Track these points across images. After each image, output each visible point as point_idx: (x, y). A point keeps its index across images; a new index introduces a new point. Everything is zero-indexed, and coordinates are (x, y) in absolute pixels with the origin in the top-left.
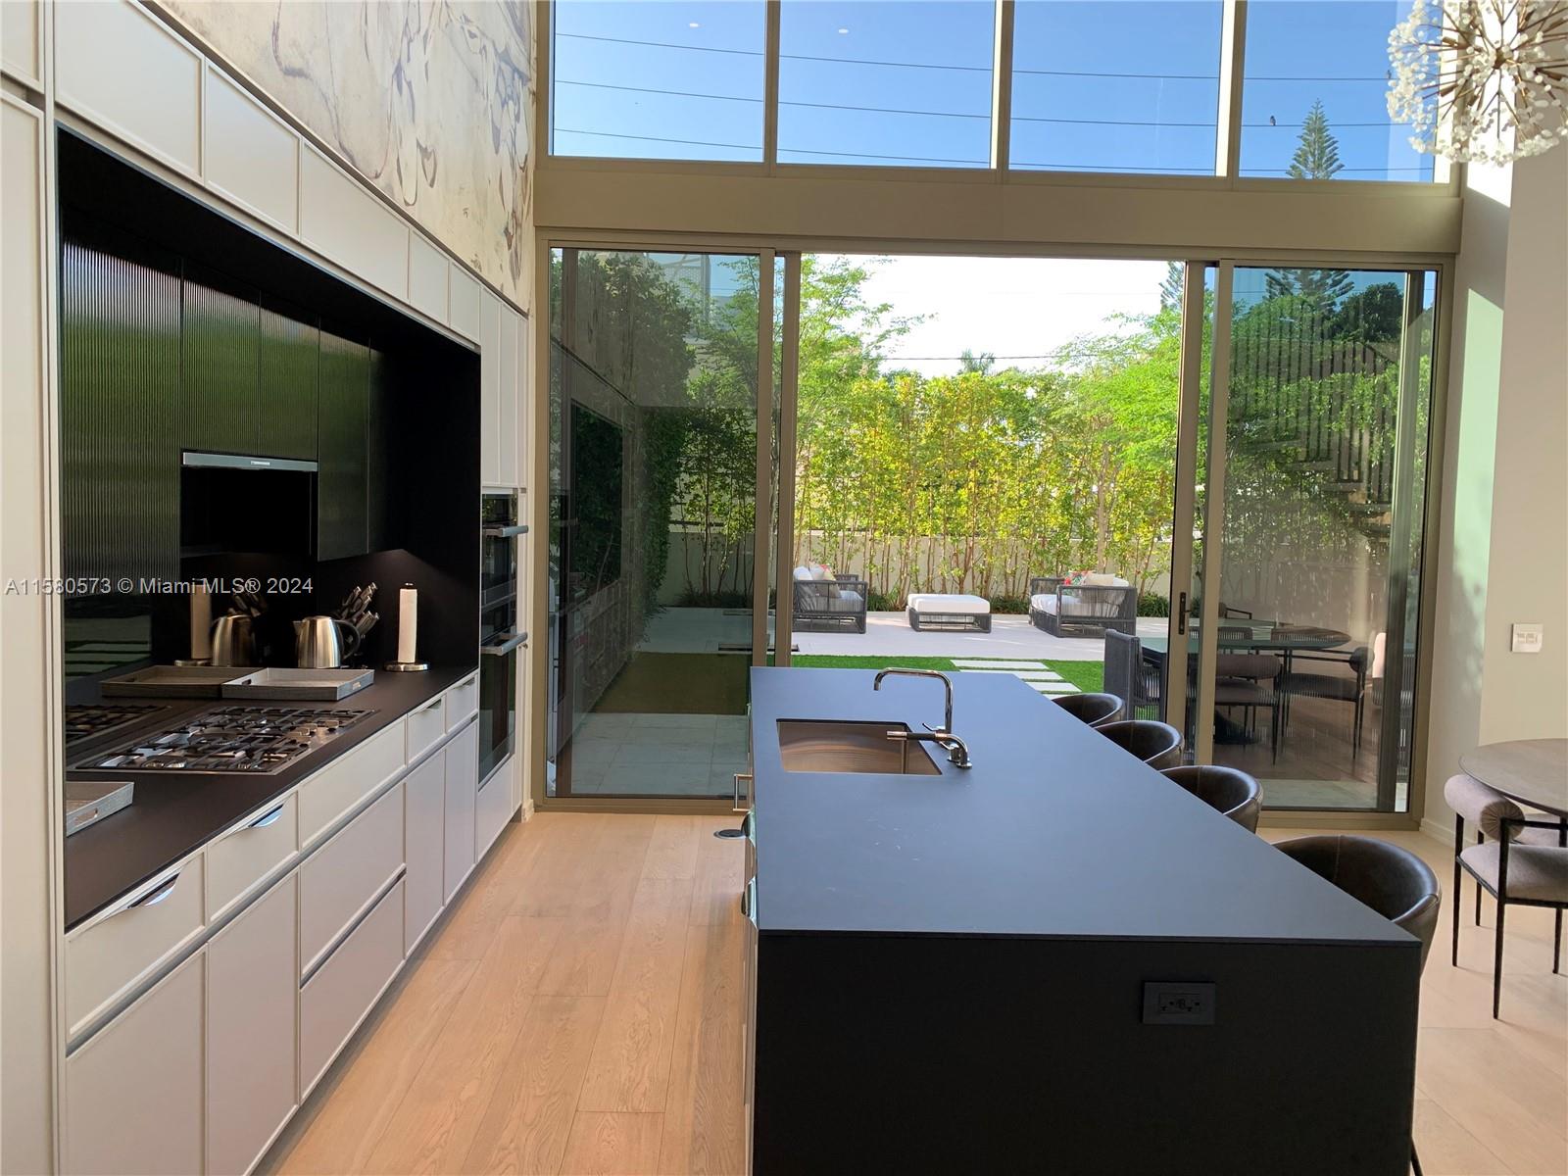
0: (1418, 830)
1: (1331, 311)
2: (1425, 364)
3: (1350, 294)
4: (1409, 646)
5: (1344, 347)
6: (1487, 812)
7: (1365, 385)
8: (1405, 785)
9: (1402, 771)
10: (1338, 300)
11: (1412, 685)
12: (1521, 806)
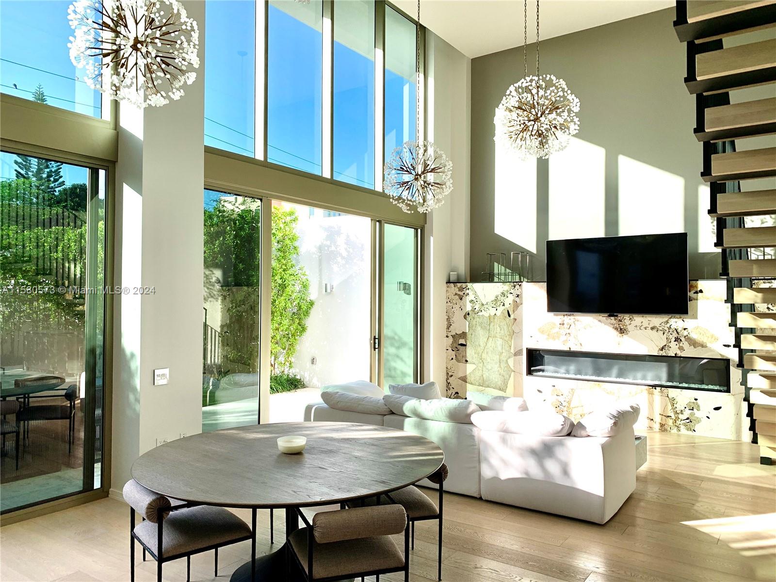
0: (108, 497)
1: (54, 194)
2: (101, 225)
3: (63, 187)
4: (99, 382)
5: (57, 212)
6: (150, 507)
7: (71, 234)
8: (100, 464)
9: (98, 456)
10: (57, 189)
11: (102, 406)
12: (169, 498)
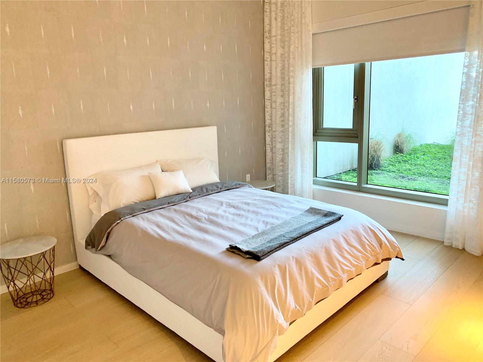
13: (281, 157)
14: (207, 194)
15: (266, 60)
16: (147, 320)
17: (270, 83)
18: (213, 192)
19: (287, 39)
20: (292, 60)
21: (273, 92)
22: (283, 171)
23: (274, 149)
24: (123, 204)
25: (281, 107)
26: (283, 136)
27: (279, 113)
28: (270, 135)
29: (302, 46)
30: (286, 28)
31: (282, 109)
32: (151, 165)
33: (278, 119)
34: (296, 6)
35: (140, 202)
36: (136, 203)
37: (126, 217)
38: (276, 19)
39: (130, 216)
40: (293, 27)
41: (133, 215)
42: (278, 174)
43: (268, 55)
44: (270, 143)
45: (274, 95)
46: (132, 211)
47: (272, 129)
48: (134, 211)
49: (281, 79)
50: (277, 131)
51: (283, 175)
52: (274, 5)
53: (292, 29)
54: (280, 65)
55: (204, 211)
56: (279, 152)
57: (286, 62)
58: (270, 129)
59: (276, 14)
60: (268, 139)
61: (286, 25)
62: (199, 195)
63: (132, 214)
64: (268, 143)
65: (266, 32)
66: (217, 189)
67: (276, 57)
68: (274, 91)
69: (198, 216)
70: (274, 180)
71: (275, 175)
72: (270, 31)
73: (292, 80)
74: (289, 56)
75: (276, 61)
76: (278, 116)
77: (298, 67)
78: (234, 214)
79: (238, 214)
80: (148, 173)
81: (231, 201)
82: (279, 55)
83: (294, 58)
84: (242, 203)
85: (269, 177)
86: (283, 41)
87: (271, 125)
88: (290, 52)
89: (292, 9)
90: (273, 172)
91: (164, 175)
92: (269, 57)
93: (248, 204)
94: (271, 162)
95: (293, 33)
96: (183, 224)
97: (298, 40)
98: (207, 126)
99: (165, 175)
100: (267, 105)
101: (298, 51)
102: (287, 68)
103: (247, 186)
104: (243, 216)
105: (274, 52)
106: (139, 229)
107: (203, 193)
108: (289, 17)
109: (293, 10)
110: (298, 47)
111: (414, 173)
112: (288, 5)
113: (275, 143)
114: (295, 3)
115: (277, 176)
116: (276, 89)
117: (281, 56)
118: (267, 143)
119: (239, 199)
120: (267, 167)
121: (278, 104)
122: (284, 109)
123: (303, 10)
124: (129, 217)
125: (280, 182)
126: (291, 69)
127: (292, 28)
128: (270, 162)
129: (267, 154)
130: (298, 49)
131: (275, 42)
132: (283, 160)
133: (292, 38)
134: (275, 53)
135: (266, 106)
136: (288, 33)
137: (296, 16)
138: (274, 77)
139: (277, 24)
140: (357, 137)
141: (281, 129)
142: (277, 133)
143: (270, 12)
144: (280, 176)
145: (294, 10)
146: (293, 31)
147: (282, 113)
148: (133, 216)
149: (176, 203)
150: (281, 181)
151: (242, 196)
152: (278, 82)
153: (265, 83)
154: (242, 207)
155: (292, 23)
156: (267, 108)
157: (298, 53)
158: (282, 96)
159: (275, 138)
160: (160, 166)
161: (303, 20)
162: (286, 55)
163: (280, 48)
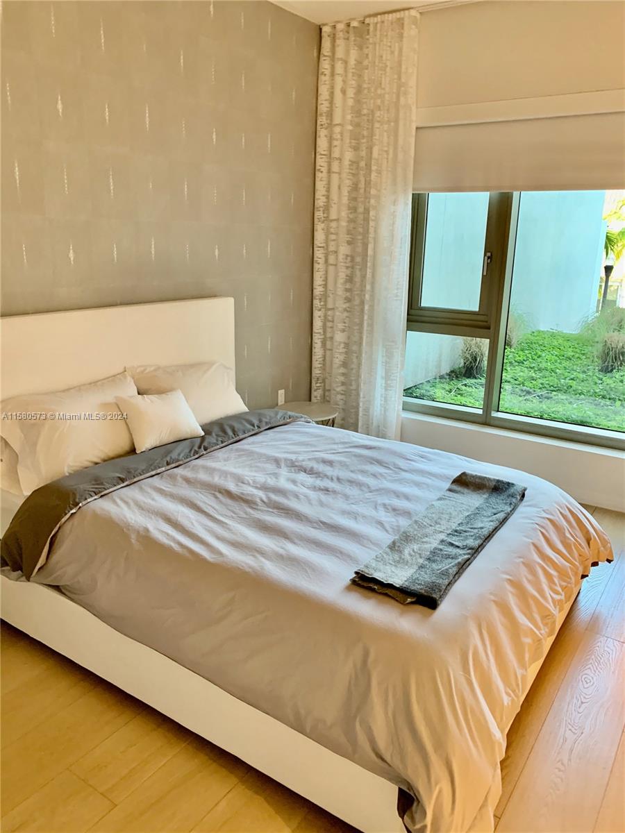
13: (342, 357)
14: (235, 439)
15: (319, 170)
16: (159, 726)
17: (325, 215)
18: (247, 435)
19: (365, 133)
20: (376, 174)
21: (332, 234)
22: (343, 384)
23: (328, 343)
24: (69, 466)
25: (345, 263)
26: (348, 319)
27: (342, 276)
28: (322, 315)
29: (395, 148)
30: (365, 111)
31: (347, 267)
32: (113, 379)
33: (340, 286)
34: (388, 69)
35: (105, 461)
36: (96, 463)
37: (89, 500)
38: (344, 92)
39: (96, 497)
40: (380, 109)
41: (103, 494)
42: (335, 390)
43: (323, 160)
44: (321, 331)
45: (334, 240)
46: (98, 484)
47: (325, 305)
48: (102, 484)
49: (349, 210)
50: (337, 308)
51: (344, 391)
52: (340, 62)
53: (378, 114)
54: (348, 182)
55: (251, 482)
56: (339, 349)
57: (362, 179)
58: (322, 303)
59: (343, 81)
60: (318, 324)
61: (365, 106)
62: (222, 442)
63: (100, 492)
64: (317, 331)
65: (321, 115)
66: (252, 427)
67: (340, 167)
68: (333, 232)
69: (242, 493)
70: (325, 400)
71: (329, 390)
72: (330, 114)
73: (374, 215)
74: (368, 166)
75: (339, 173)
76: (341, 281)
77: (385, 189)
78: (314, 488)
79: (322, 488)
80: (116, 397)
81: (293, 457)
82: (346, 163)
83: (379, 172)
84: (316, 460)
85: (317, 394)
86: (356, 137)
87: (325, 296)
88: (371, 158)
89: (380, 75)
90: (325, 386)
91: (149, 401)
92: (325, 165)
93: (330, 463)
94: (321, 365)
95: (379, 122)
96: (222, 515)
97: (388, 138)
98: (215, 296)
99: (152, 402)
100: (317, 257)
101: (387, 159)
102: (363, 190)
103: (303, 419)
104: (334, 492)
105: (337, 156)
106: (129, 530)
107: (229, 438)
108: (373, 90)
109: (381, 77)
110: (387, 152)
111: (542, 384)
112: (370, 65)
113: (333, 332)
114: (385, 63)
115: (332, 392)
116: (337, 227)
117: (350, 165)
118: (315, 330)
119: (305, 452)
120: (313, 375)
121: (341, 257)
122: (353, 267)
123: (403, 80)
124: (93, 498)
125: (338, 405)
126: (373, 192)
127: (379, 112)
128: (319, 366)
129: (314, 350)
130: (388, 154)
131: (339, 136)
132: (345, 364)
133: (377, 132)
134: (340, 159)
135: (315, 259)
136: (368, 120)
137: (387, 89)
138: (335, 203)
139: (344, 100)
140: (489, 328)
141: (345, 306)
142: (337, 313)
143: (333, 74)
144: (338, 393)
145: (383, 76)
146: (378, 119)
147: (347, 276)
148: (102, 496)
149: (181, 463)
150: (341, 403)
151: (308, 445)
152: (344, 214)
153: (316, 215)
154: (320, 470)
155: (379, 101)
156: (319, 263)
157: (387, 162)
158: (349, 243)
159: (333, 322)
160: (132, 383)
161: (402, 100)
162: (362, 164)
163: (350, 150)
